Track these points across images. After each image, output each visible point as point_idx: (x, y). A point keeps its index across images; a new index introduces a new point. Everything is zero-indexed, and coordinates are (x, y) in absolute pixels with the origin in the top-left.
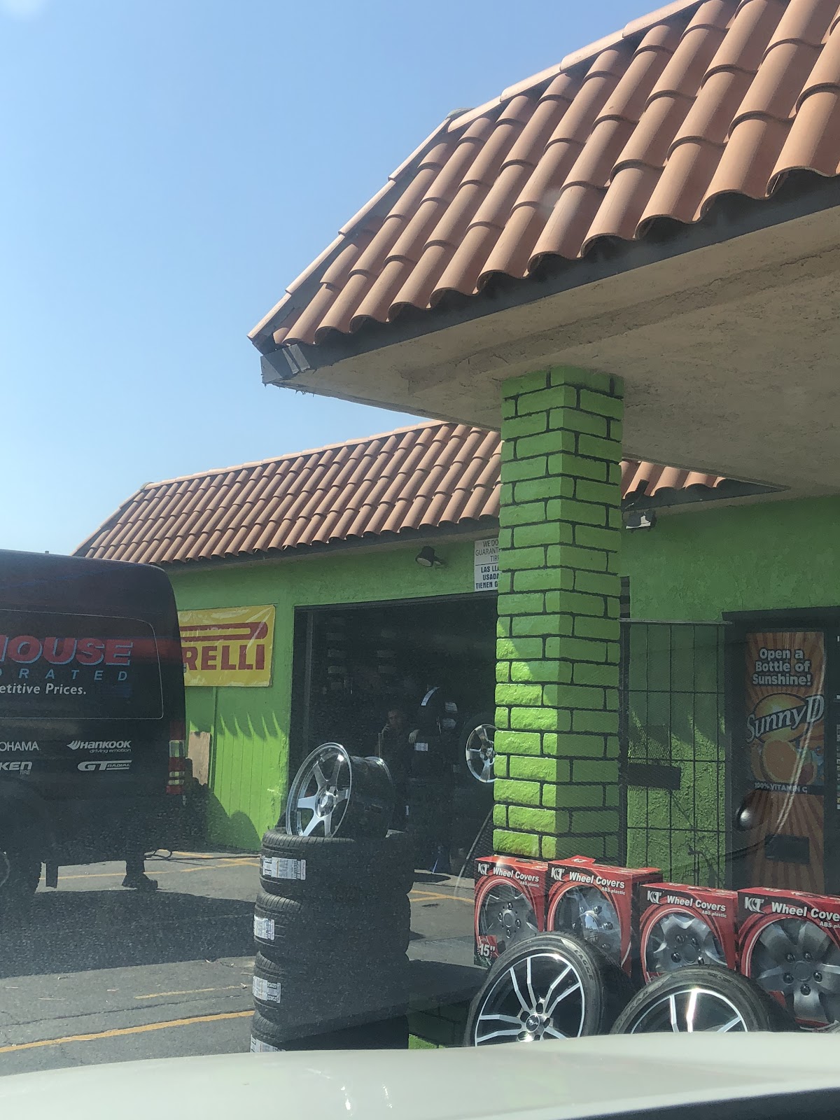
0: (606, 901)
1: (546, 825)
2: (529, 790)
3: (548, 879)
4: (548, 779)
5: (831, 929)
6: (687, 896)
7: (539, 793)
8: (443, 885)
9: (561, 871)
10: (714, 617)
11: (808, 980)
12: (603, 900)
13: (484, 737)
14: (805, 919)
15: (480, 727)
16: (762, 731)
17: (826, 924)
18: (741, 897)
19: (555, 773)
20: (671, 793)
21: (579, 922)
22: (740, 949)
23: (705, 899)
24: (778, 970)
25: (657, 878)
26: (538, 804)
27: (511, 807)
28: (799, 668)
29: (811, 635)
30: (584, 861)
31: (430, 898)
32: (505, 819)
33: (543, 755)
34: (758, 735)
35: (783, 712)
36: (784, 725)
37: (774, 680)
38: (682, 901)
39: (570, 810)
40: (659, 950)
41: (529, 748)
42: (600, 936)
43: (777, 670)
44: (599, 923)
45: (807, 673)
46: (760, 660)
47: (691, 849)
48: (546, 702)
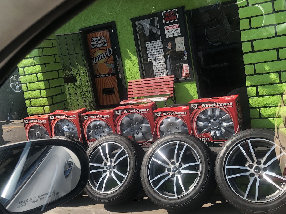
0: (70, 122)
1: (44, 103)
2: (36, 93)
3: (49, 120)
4: (42, 88)
5: (143, 114)
6: (97, 115)
7: (40, 94)
8: (12, 124)
9: (53, 116)
10: (77, 31)
11: (138, 130)
12: (69, 122)
13: (15, 79)
14: (135, 113)
15: (13, 76)
16: (96, 61)
17: (141, 113)
18: (114, 111)
19: (44, 86)
20: (74, 84)
21: (63, 130)
22: (116, 126)
23: (102, 114)
24: (129, 129)
25: (85, 111)
26: (40, 97)
27: (31, 100)
28: (103, 41)
29: (105, 32)
30: (60, 111)
31: (9, 129)
32: (30, 104)
33: (38, 81)
34: (95, 63)
35: (101, 55)
36: (102, 58)
37: (97, 46)
38: (95, 117)
39: (52, 96)
40: (90, 133)
41: (33, 80)
42: (70, 133)
43: (97, 43)
44: (69, 129)
45: (106, 42)
46: (92, 41)
47: (83, 97)
48: (36, 63)
